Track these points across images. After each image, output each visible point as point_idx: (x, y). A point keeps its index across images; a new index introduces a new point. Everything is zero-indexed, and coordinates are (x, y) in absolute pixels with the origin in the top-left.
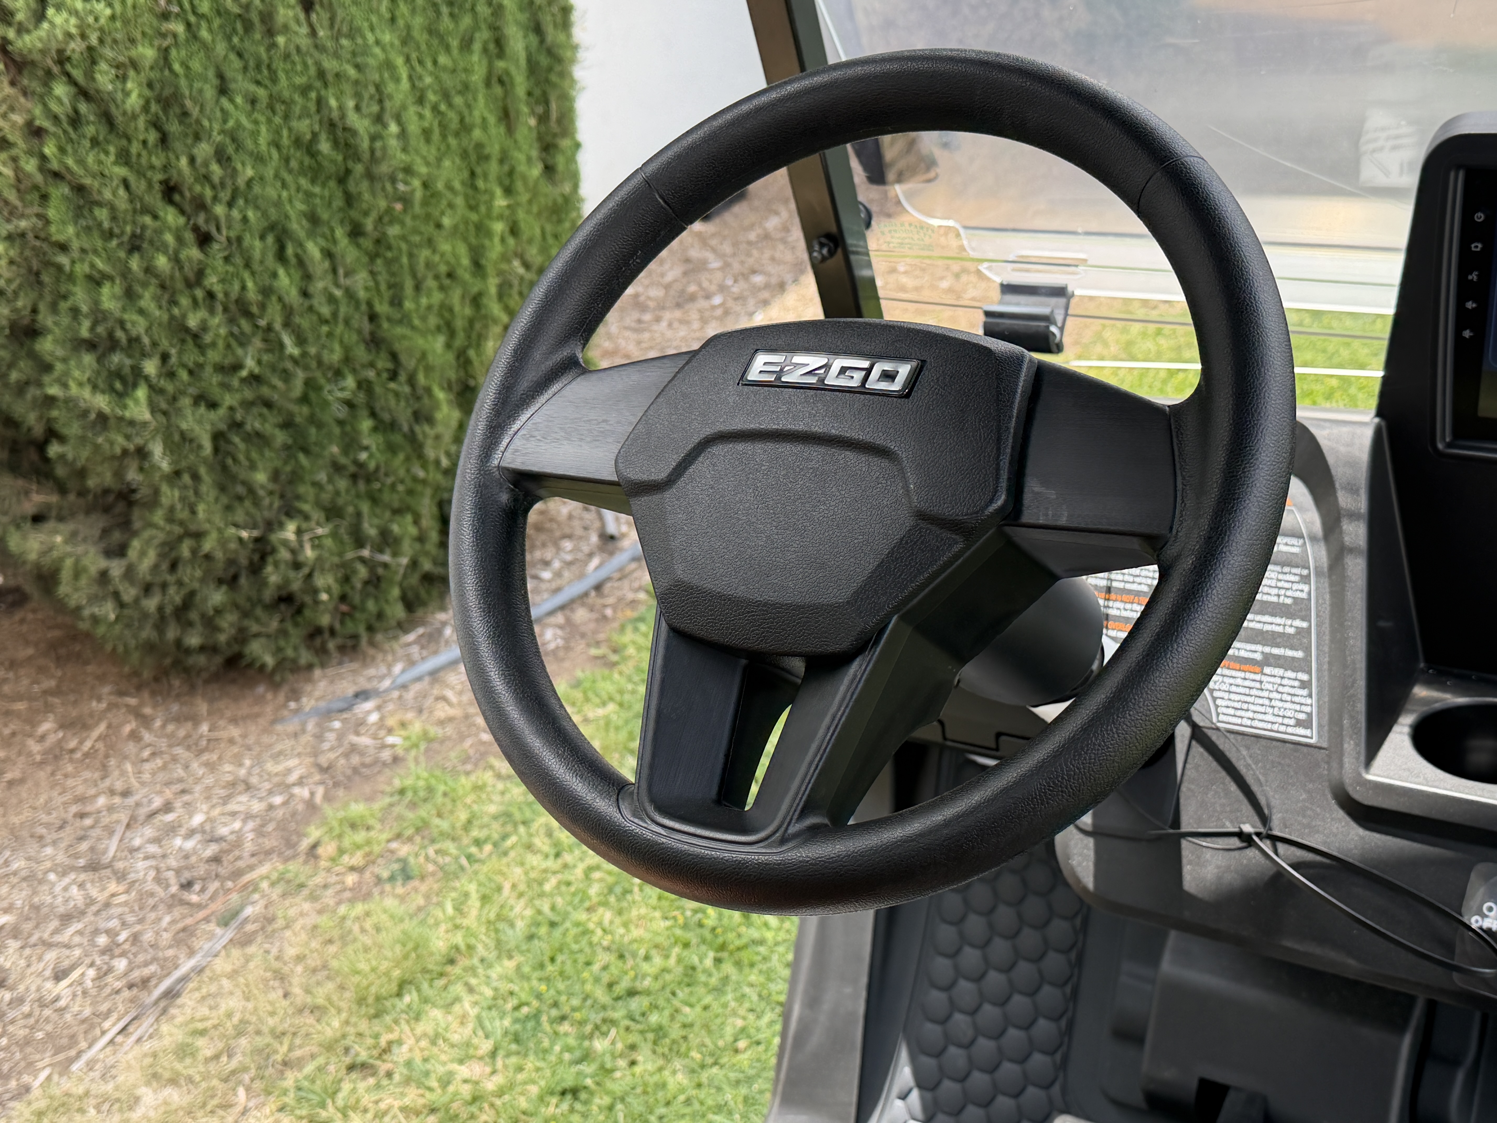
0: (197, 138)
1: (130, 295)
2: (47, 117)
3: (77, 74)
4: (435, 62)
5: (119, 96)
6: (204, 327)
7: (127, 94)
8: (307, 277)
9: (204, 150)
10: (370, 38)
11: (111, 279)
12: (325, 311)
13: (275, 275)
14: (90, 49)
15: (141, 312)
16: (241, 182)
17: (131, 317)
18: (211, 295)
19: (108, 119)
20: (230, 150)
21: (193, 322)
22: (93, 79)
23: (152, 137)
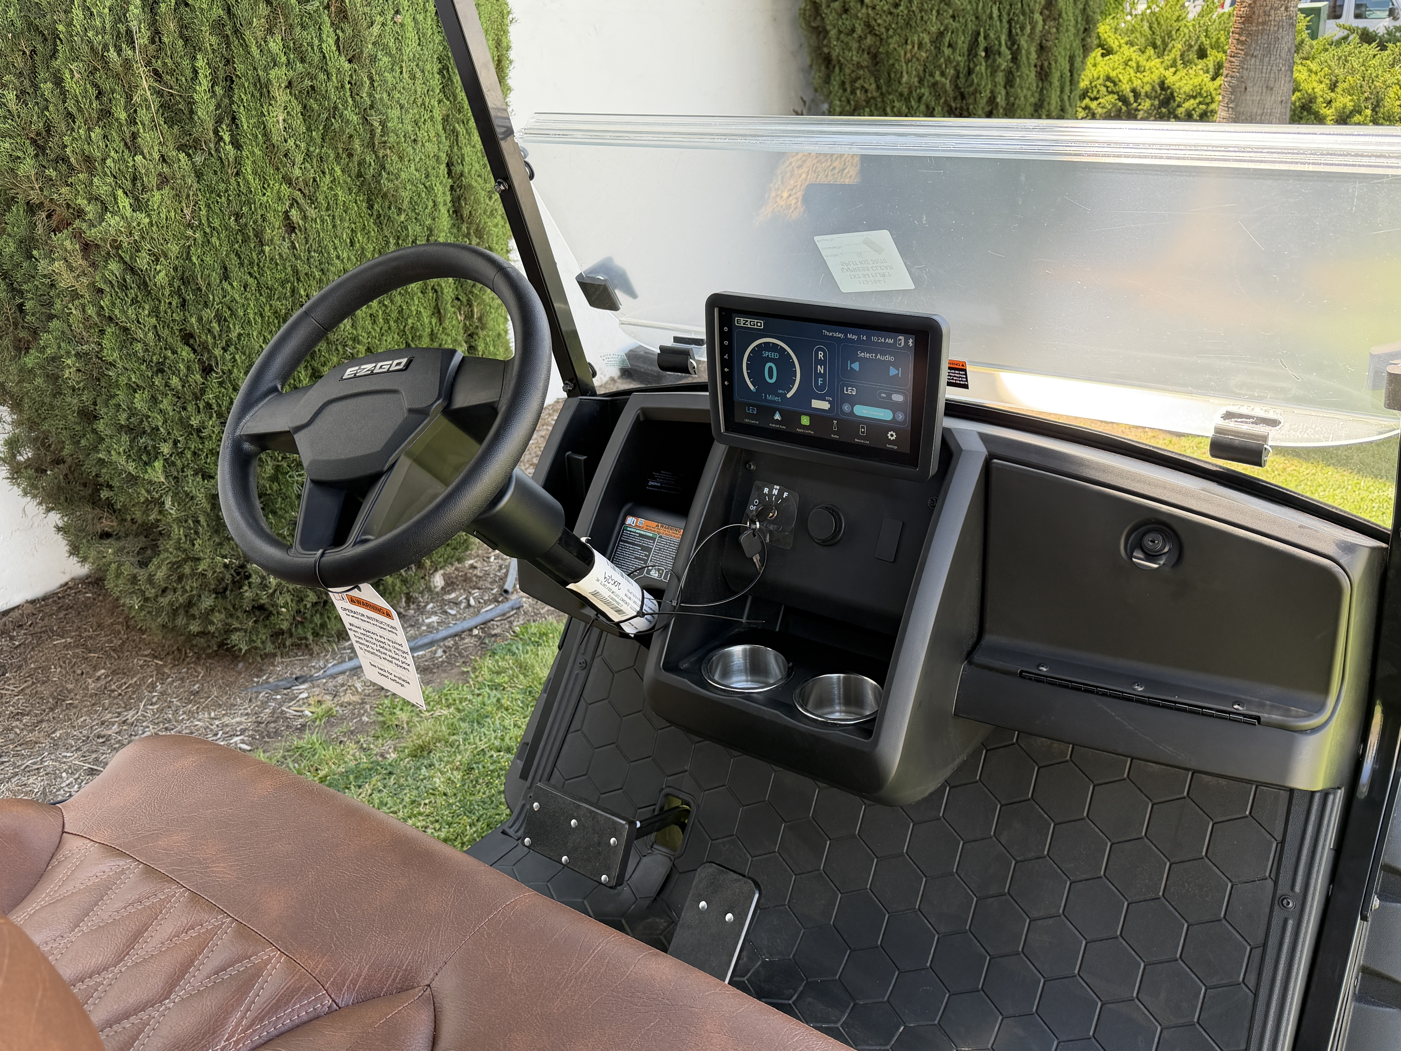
0: (205, 305)
9: (208, 314)
11: (142, 388)
15: (161, 412)
16: (234, 335)
17: (153, 414)
18: (209, 406)
19: (144, 287)
20: (226, 315)
21: (195, 422)
23: (175, 301)
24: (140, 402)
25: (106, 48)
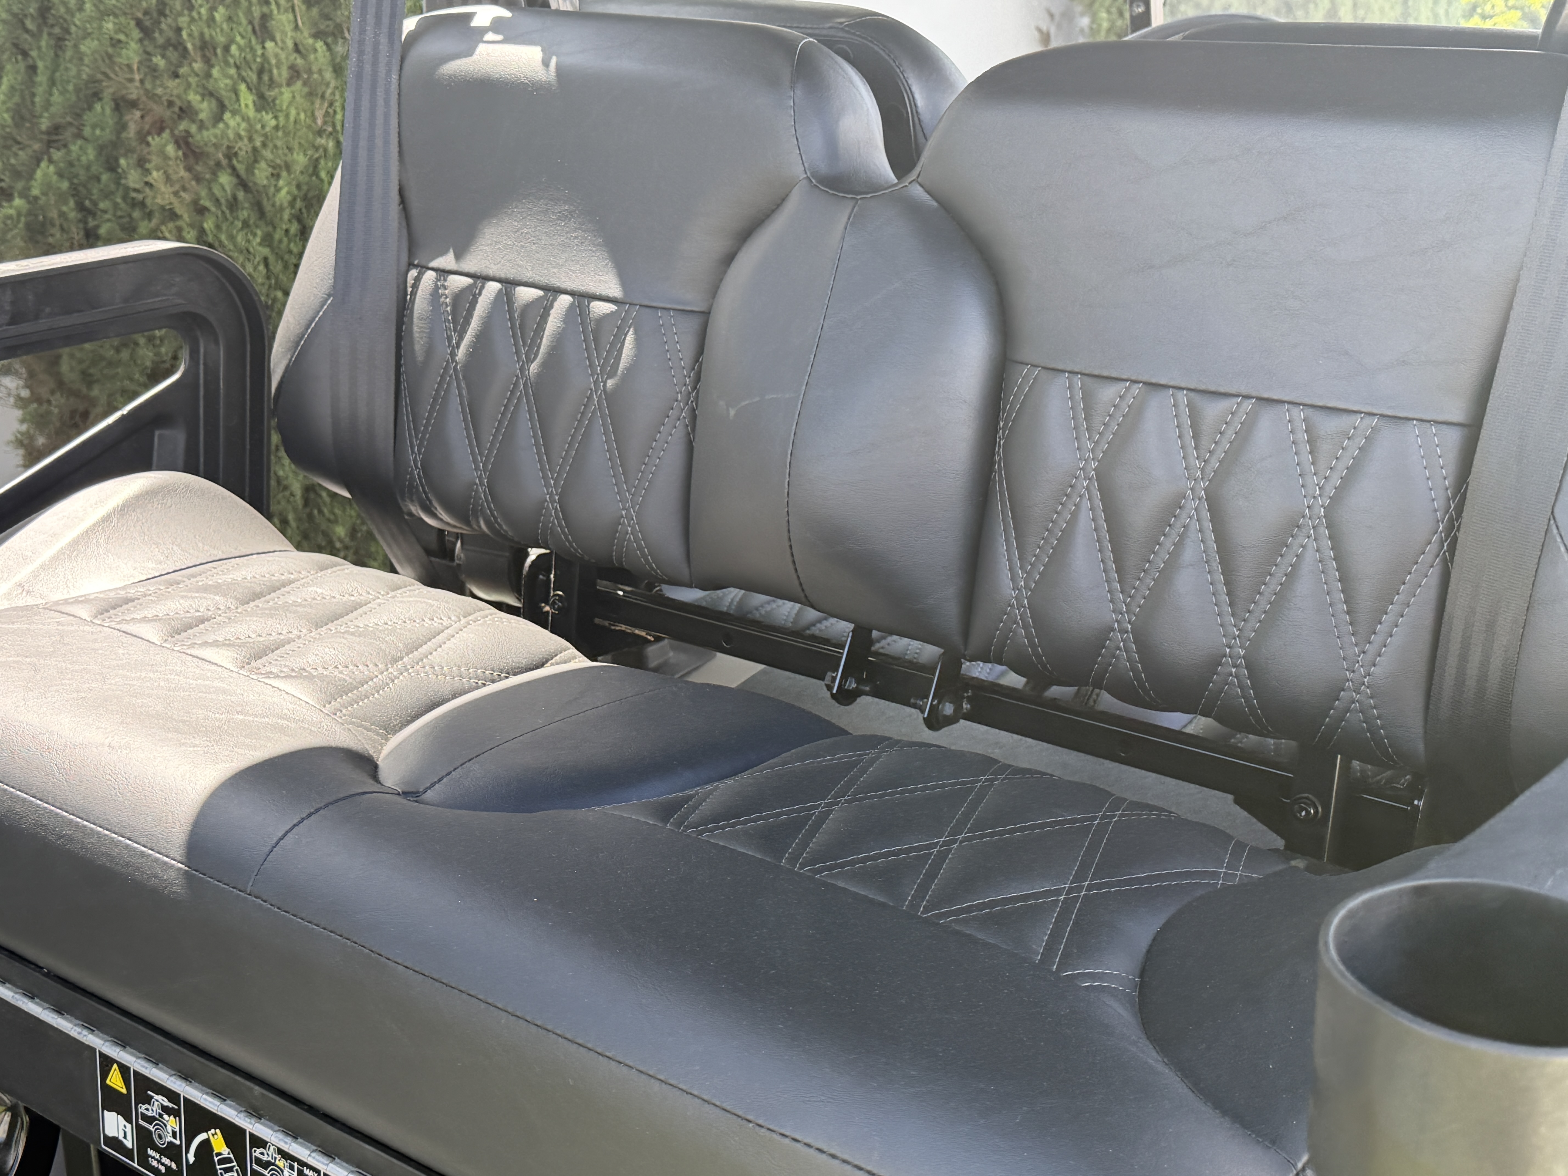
2: (211, 200)
3: (241, 168)
7: (278, 190)
14: (255, 150)
22: (253, 174)
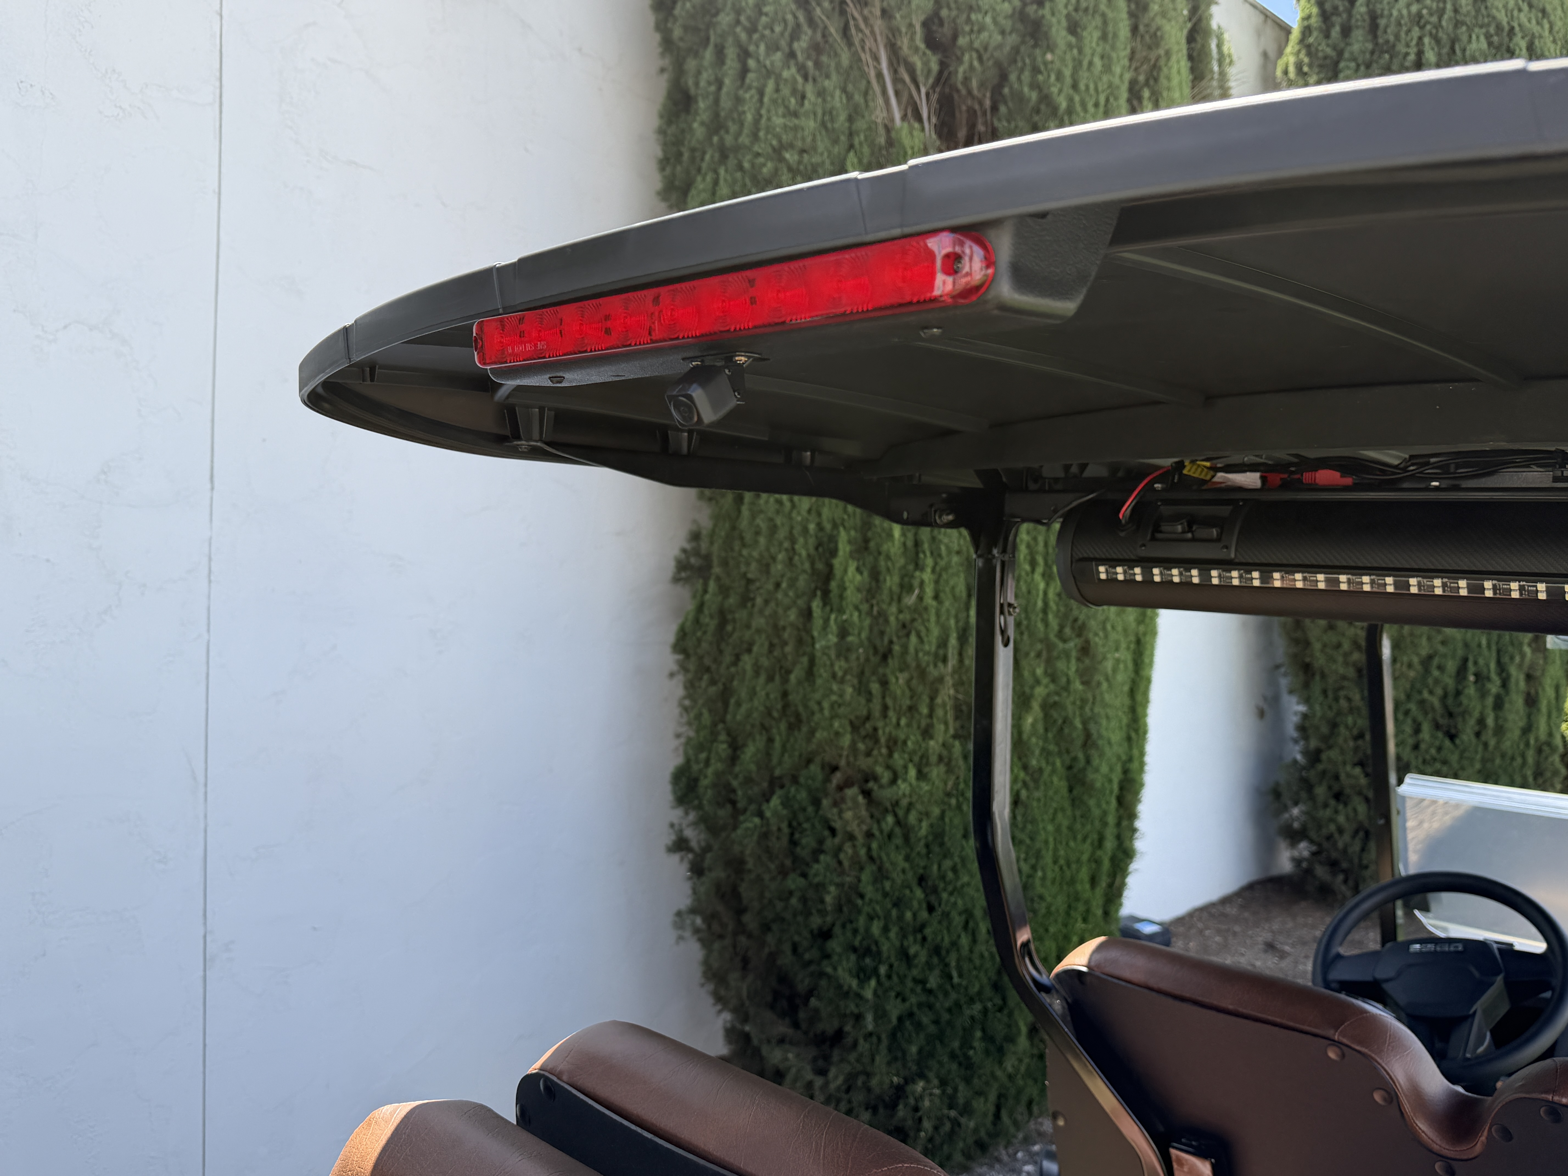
0: (945, 856)
1: (886, 929)
4: (1067, 844)
5: (916, 829)
6: (916, 955)
8: (974, 941)
9: (947, 864)
10: (1041, 826)
11: (879, 918)
12: (977, 962)
13: (959, 936)
15: (888, 938)
16: (959, 884)
17: (882, 940)
18: (924, 939)
19: (906, 838)
20: (959, 866)
21: (912, 951)
23: (924, 851)
24: (876, 929)
25: (928, 665)
